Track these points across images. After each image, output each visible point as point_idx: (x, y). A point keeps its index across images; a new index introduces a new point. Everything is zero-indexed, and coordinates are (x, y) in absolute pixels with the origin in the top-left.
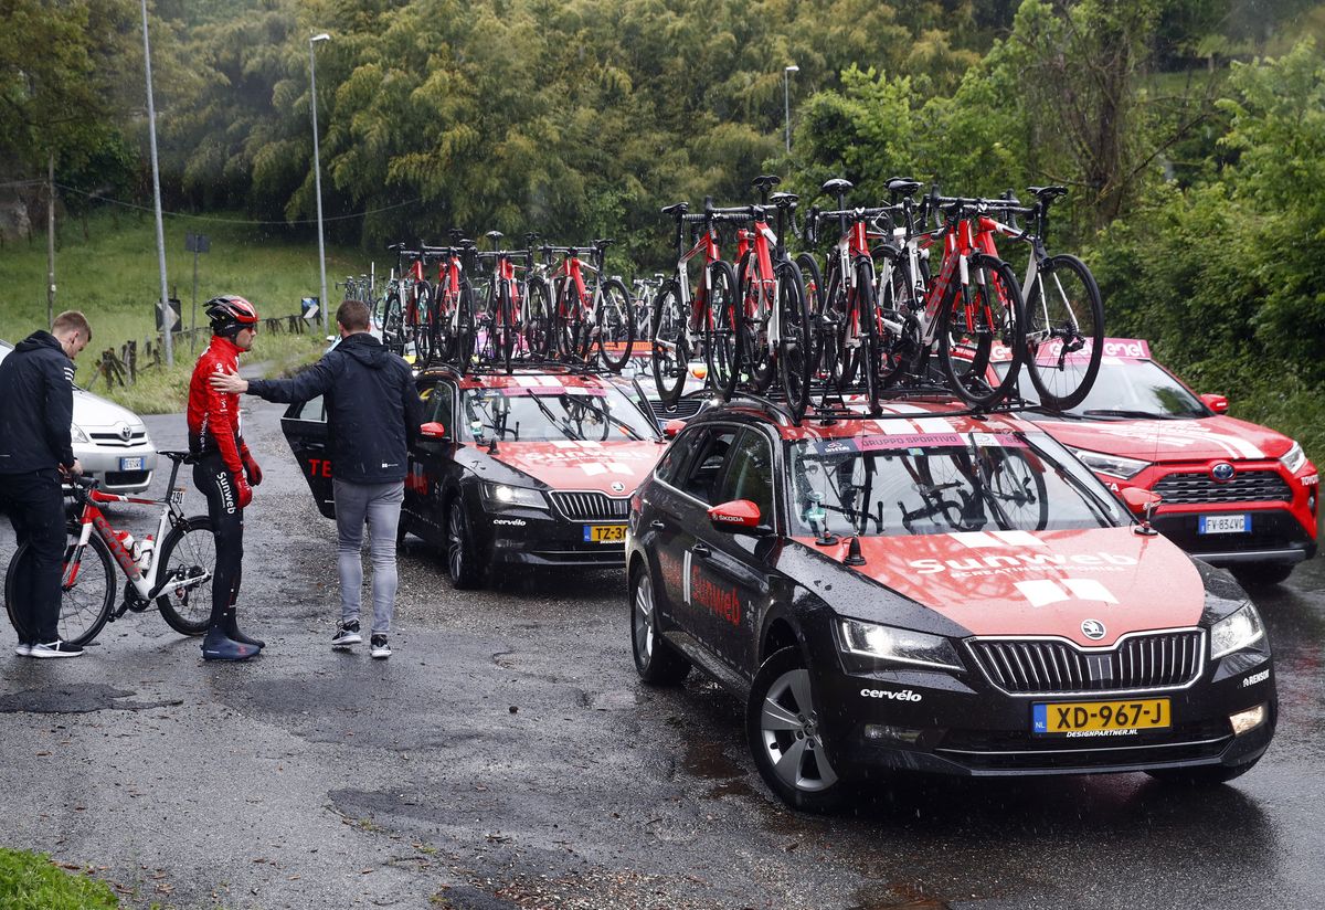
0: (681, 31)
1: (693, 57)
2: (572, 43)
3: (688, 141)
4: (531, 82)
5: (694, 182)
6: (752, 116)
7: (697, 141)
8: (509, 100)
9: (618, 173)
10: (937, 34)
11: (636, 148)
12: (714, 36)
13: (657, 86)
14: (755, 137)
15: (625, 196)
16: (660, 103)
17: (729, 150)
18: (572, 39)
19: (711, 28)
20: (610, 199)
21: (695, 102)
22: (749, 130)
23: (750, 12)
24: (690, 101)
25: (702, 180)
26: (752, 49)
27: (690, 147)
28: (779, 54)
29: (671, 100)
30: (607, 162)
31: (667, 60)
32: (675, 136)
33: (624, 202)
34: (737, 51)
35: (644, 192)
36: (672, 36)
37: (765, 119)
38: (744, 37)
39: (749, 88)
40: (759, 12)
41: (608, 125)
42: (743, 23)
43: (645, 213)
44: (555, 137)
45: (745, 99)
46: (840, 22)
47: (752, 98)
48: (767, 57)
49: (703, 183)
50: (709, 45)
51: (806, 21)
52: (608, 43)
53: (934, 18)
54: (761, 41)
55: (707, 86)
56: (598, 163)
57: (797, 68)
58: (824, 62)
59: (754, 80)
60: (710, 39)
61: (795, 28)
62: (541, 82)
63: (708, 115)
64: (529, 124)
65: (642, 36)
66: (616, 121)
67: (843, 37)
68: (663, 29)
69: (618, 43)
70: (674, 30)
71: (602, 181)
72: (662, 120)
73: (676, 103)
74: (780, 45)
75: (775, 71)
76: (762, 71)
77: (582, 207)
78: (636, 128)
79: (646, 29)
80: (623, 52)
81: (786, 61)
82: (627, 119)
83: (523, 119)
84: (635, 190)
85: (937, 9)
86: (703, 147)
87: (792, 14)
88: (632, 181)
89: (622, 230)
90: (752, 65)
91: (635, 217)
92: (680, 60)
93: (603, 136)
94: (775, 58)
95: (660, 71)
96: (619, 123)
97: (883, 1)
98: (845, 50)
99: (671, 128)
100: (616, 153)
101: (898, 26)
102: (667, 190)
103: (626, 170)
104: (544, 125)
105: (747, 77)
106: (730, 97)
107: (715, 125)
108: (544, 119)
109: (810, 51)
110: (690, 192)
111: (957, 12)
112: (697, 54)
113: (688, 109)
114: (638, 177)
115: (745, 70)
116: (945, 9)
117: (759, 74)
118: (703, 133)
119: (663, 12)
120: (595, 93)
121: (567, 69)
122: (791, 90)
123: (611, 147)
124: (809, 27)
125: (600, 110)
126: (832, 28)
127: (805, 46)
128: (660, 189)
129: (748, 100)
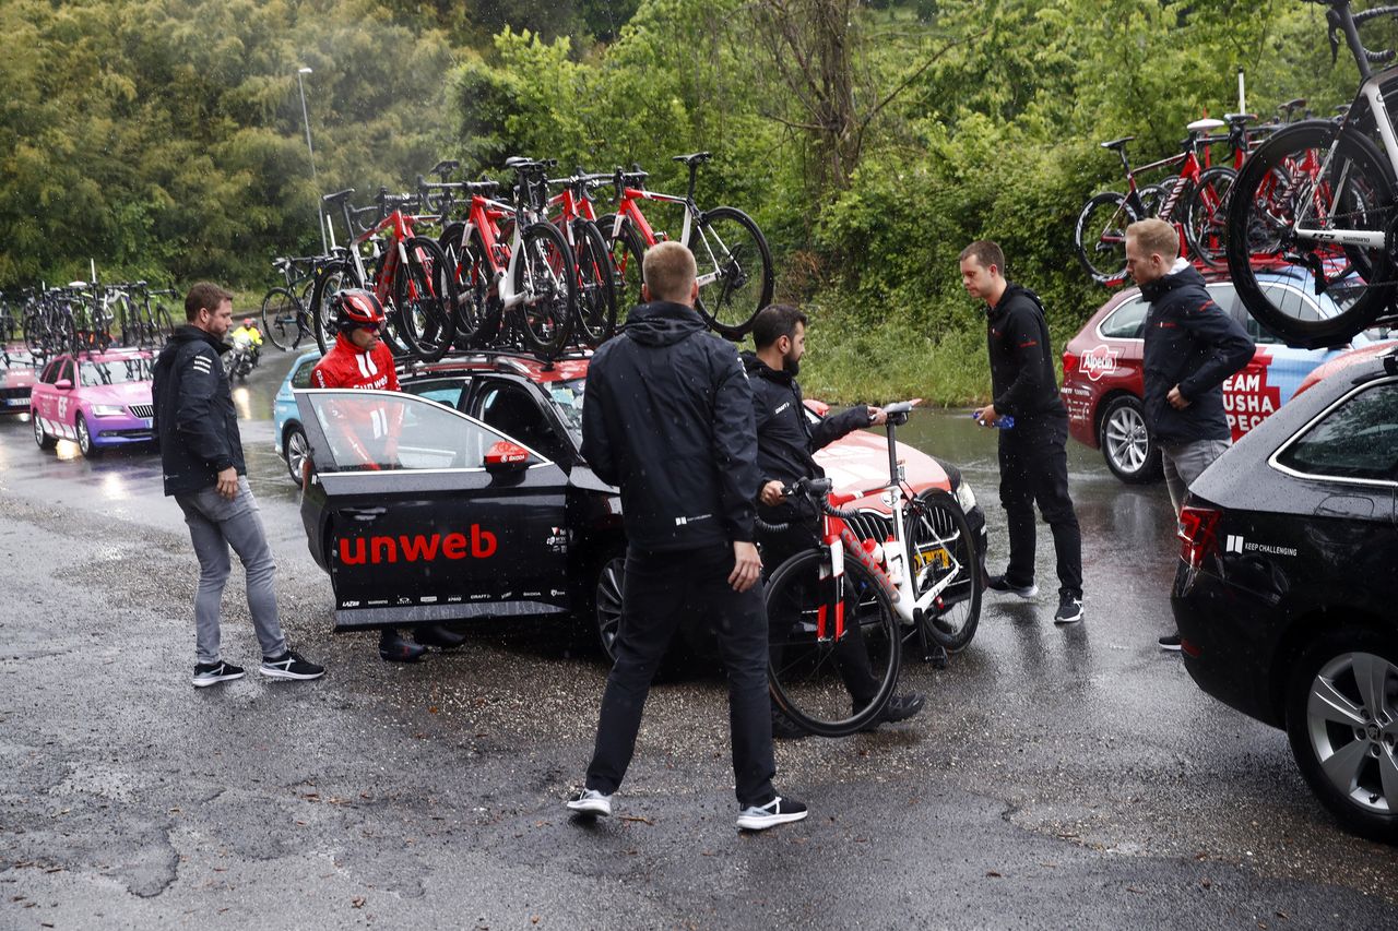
0: (190, 38)
1: (203, 63)
2: (73, 53)
3: (210, 148)
4: (36, 93)
5: (223, 188)
6: (269, 120)
7: (220, 148)
8: (15, 113)
9: (141, 184)
10: (436, 32)
11: (158, 157)
12: (219, 42)
13: (168, 94)
14: (278, 141)
15: (152, 206)
16: (174, 110)
17: (254, 154)
18: (73, 48)
19: (215, 35)
20: (135, 209)
21: (210, 110)
22: (271, 134)
23: (253, 17)
24: (204, 108)
25: (230, 185)
26: (259, 54)
27: (212, 155)
28: (288, 58)
29: (186, 107)
30: (128, 173)
31: (177, 67)
32: (196, 144)
33: (151, 212)
34: (245, 56)
35: (172, 201)
36: (181, 42)
37: (282, 122)
38: (250, 42)
39: (263, 94)
40: (261, 18)
41: (125, 135)
42: (248, 29)
43: (177, 223)
44: (70, 147)
45: (260, 104)
46: (342, 26)
47: (267, 101)
48: (276, 62)
49: (234, 189)
50: (216, 50)
51: (309, 24)
52: (110, 52)
53: (430, 19)
54: (267, 45)
55: (219, 93)
56: (120, 174)
57: (309, 70)
58: (334, 64)
59: (267, 84)
60: (216, 46)
61: (298, 31)
62: (48, 93)
63: (228, 121)
64: (41, 138)
65: (145, 44)
66: (132, 132)
67: (349, 38)
68: (169, 37)
69: (120, 51)
70: (181, 37)
71: (124, 193)
72: (180, 128)
73: (192, 110)
74: (288, 49)
75: (287, 74)
76: (273, 75)
77: (107, 220)
78: (154, 137)
79: (147, 38)
80: (127, 61)
81: (297, 64)
82: (144, 128)
83: (33, 133)
84: (162, 199)
85: (432, 11)
86: (226, 153)
87: (291, 18)
88: (158, 191)
89: (154, 242)
90: (262, 70)
91: (164, 228)
92: (191, 68)
93: (121, 147)
94: (285, 62)
95: (170, 79)
96: (134, 133)
97: (381, 3)
98: (351, 52)
99: (188, 136)
100: (136, 164)
101: (397, 27)
102: (194, 197)
103: (148, 180)
104: (56, 136)
105: (259, 81)
106: (245, 102)
107: (235, 130)
108: (56, 131)
109: (319, 54)
110: (218, 197)
111: (451, 13)
112: (205, 60)
113: (203, 116)
114: (163, 185)
115: (257, 75)
116: (439, 12)
117: (271, 79)
118: (225, 139)
119: (163, 19)
120: (106, 104)
121: (71, 79)
122: (306, 92)
123: (131, 158)
124: (314, 31)
125: (115, 120)
126: (337, 31)
127: (312, 49)
128: (187, 197)
129: (264, 105)
